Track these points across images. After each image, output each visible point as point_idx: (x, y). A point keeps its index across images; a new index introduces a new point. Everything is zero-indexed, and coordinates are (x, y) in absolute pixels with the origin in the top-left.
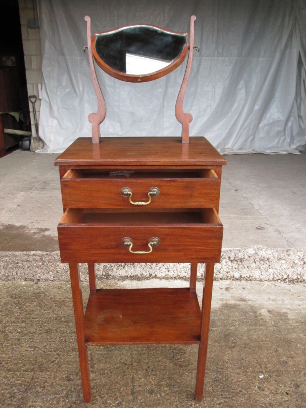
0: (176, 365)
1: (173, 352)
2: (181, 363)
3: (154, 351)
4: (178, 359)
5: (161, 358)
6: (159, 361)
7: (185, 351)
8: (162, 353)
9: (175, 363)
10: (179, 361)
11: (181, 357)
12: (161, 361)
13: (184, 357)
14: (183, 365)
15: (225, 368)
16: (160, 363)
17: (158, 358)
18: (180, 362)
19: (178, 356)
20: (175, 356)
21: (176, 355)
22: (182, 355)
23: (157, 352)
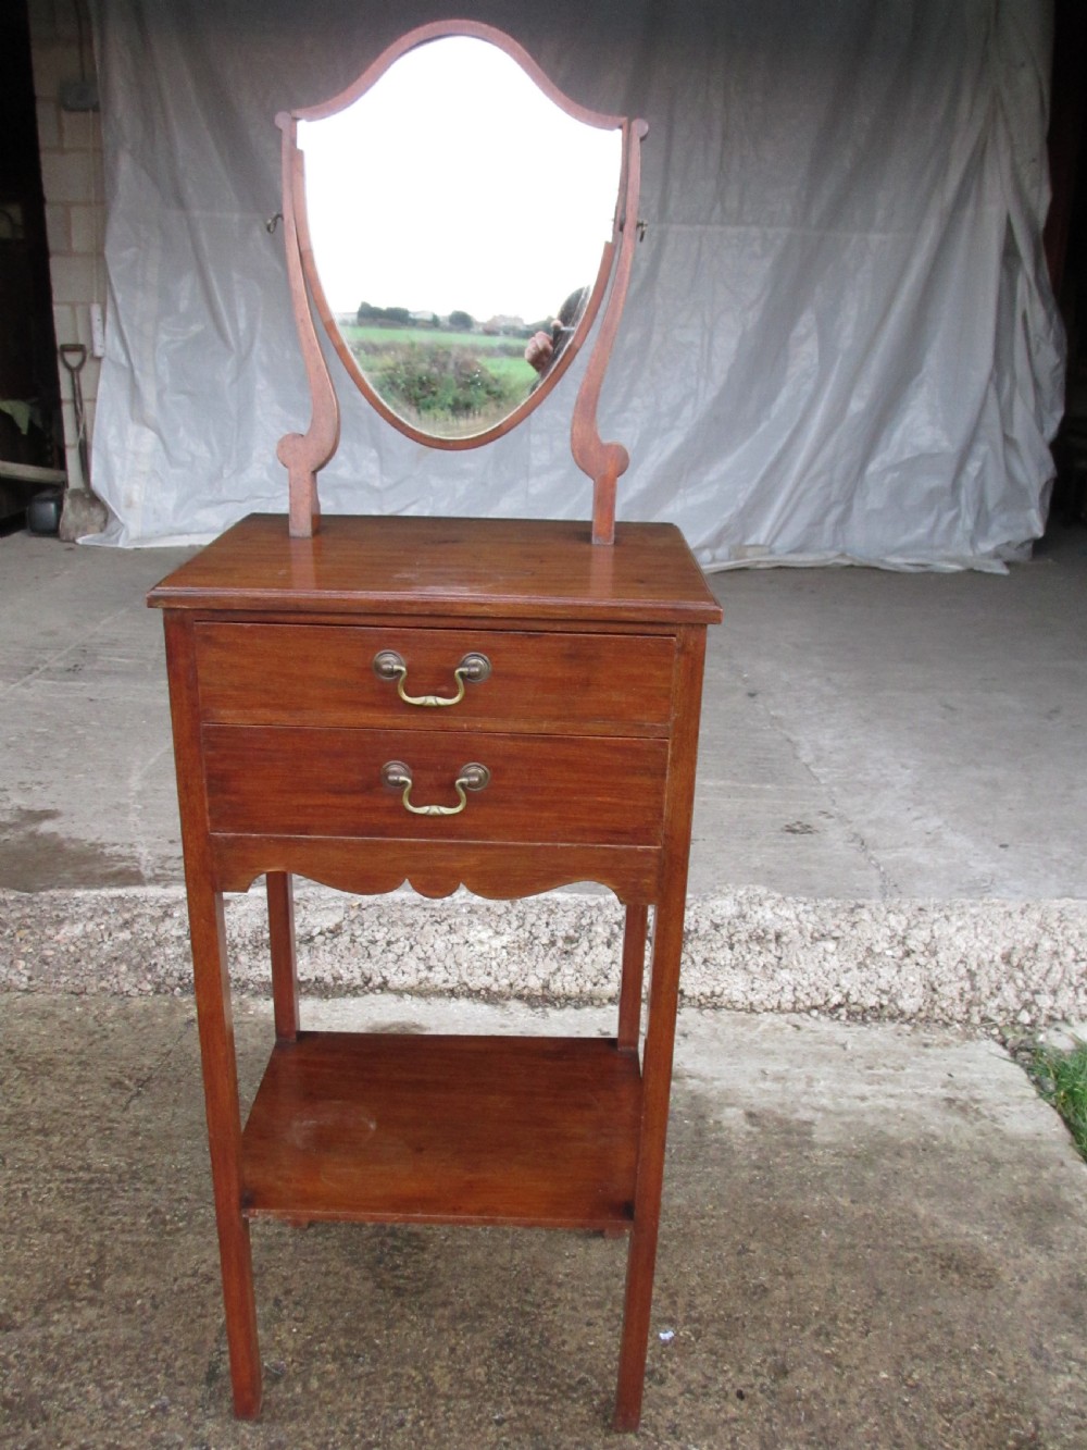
0: (384, 1289)
1: (383, 1243)
2: (402, 1281)
3: (320, 1239)
4: (396, 1267)
5: (335, 1264)
6: (327, 1274)
7: (424, 1241)
8: (343, 1247)
9: (383, 1281)
10: (396, 1276)
11: (405, 1262)
12: (337, 1273)
13: (418, 1262)
14: (406, 1290)
15: (548, 1304)
16: (330, 1280)
17: (325, 1261)
18: (402, 1277)
19: (396, 1258)
20: (387, 1259)
21: (392, 1256)
22: (409, 1255)
23: (329, 1243)
